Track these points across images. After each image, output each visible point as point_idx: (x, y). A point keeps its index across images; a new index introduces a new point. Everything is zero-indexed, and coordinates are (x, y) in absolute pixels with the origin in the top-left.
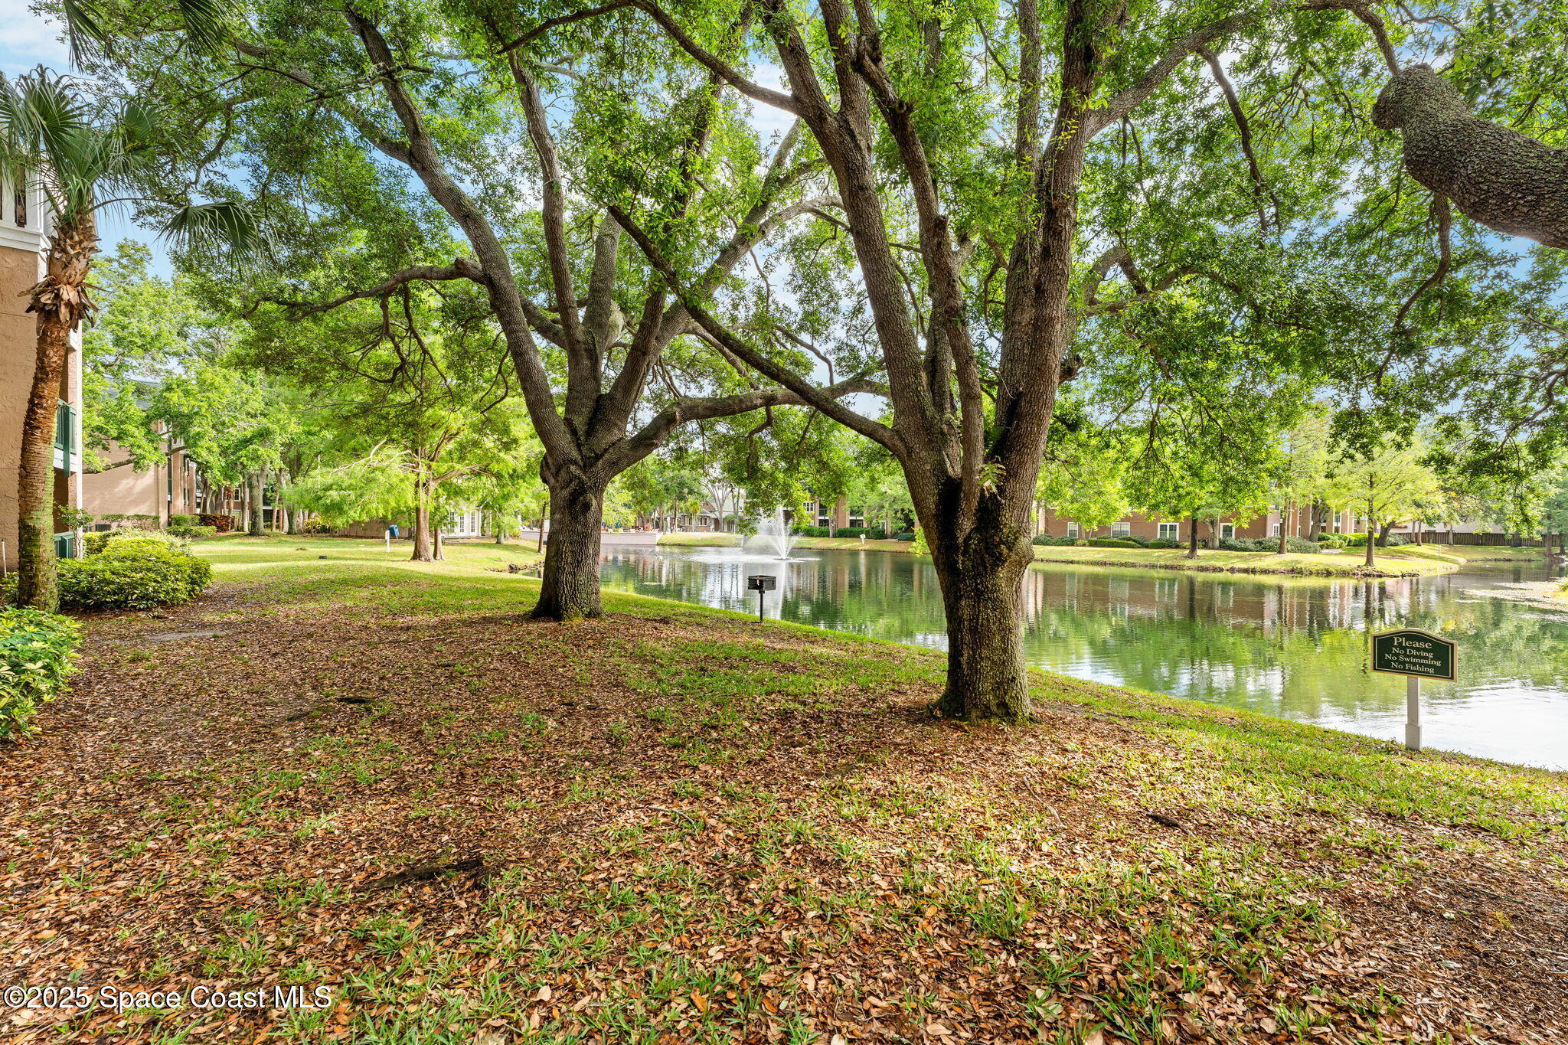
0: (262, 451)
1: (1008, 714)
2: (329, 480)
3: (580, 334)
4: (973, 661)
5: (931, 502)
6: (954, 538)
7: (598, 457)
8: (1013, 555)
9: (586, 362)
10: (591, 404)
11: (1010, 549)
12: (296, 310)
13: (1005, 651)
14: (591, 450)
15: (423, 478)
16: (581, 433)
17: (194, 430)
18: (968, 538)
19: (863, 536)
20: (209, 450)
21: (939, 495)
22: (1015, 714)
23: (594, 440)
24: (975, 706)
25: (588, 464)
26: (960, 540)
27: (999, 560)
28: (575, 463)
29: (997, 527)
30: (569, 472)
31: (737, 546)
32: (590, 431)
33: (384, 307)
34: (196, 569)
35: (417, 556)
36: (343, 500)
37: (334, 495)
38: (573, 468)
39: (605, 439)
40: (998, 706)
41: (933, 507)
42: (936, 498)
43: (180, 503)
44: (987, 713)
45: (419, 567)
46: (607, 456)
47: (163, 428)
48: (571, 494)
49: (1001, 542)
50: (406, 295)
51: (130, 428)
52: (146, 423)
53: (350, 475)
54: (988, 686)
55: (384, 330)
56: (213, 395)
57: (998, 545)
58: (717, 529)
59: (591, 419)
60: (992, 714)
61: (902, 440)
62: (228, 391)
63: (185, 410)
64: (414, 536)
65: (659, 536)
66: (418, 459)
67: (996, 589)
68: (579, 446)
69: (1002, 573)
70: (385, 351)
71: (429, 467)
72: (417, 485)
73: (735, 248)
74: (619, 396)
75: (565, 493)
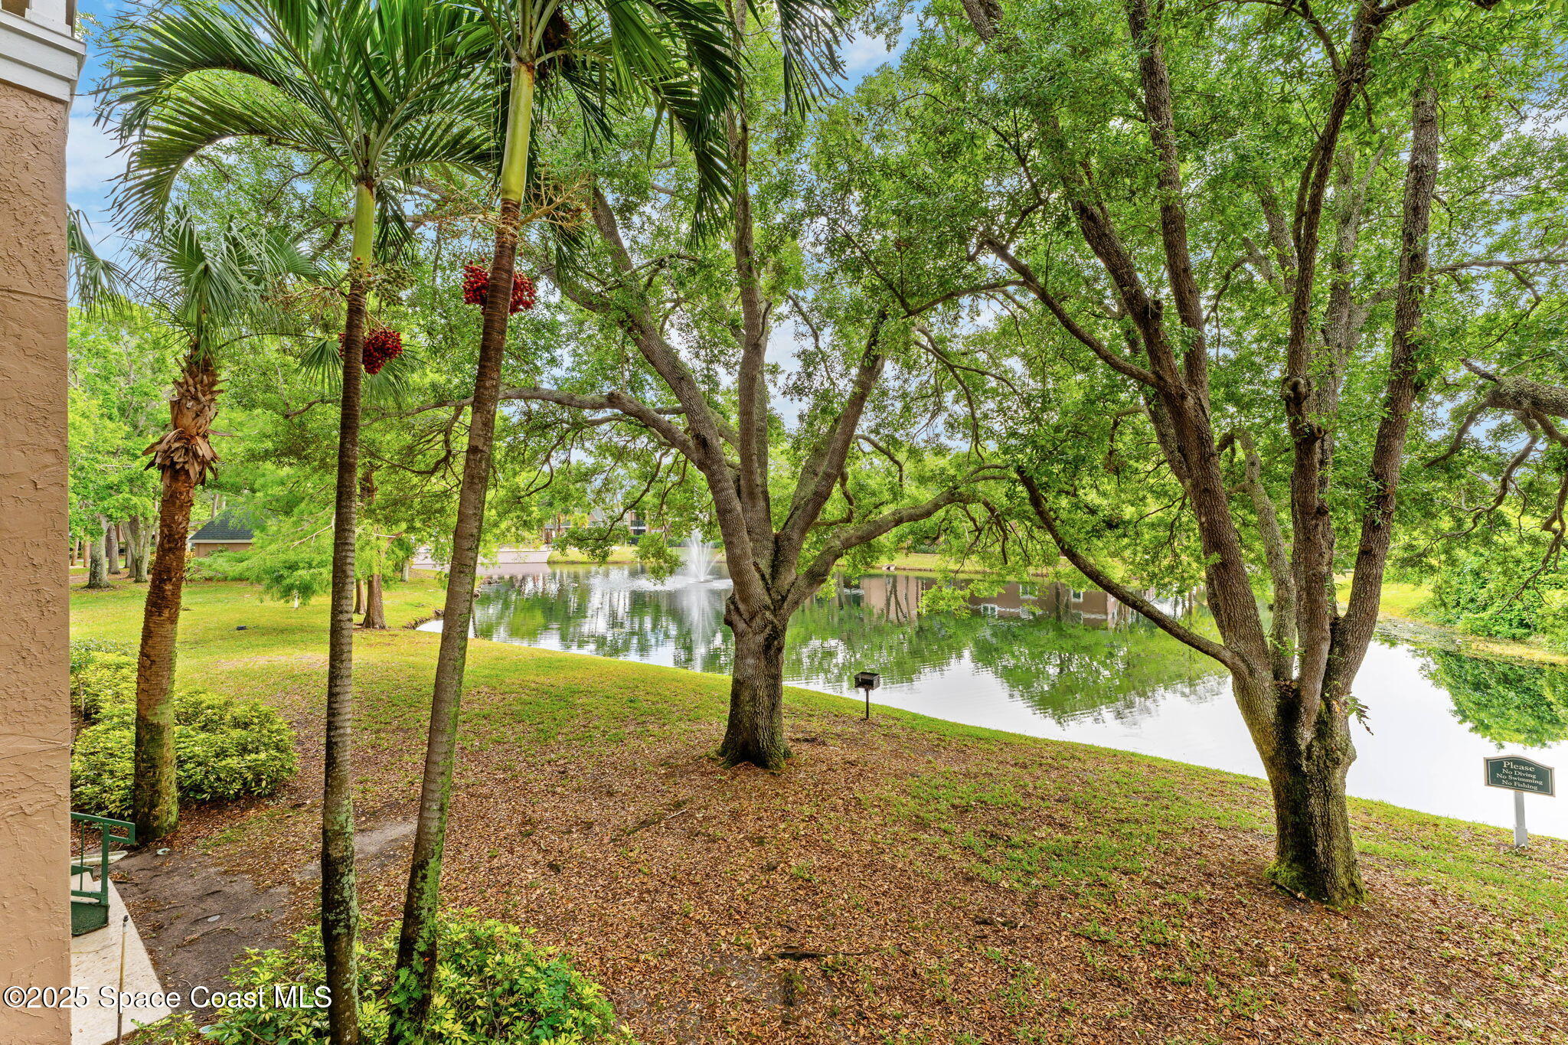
1: (1357, 893)
5: (1270, 712)
6: (1295, 744)
7: (784, 599)
10: (770, 545)
14: (778, 592)
16: (767, 577)
18: (1309, 747)
23: (779, 583)
24: (1336, 889)
25: (777, 608)
26: (1303, 747)
27: (1337, 764)
28: (767, 608)
30: (763, 618)
32: (775, 574)
39: (787, 579)
40: (1350, 886)
44: (1344, 895)
46: (790, 597)
48: (766, 639)
54: (1341, 871)
57: (1335, 752)
59: (773, 561)
60: (1348, 895)
61: (1244, 661)
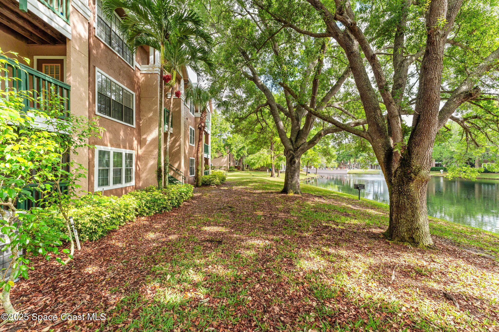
0: (243, 151)
1: (414, 242)
2: (252, 157)
3: (294, 114)
4: (397, 219)
5: (382, 157)
6: (391, 171)
7: (298, 148)
8: (418, 178)
9: (296, 121)
10: (297, 133)
11: (416, 175)
12: (241, 119)
13: (413, 216)
14: (296, 146)
15: (273, 156)
16: (293, 142)
17: (232, 148)
18: (396, 171)
19: (442, 171)
20: (234, 153)
21: (385, 154)
22: (418, 243)
23: (297, 143)
24: (397, 236)
25: (295, 150)
26: (393, 172)
27: (411, 180)
28: (292, 150)
29: (409, 166)
31: (379, 174)
32: (296, 141)
33: (257, 115)
34: (223, 178)
35: (272, 176)
36: (255, 162)
37: (253, 161)
38: (291, 152)
39: (300, 142)
40: (409, 238)
41: (383, 159)
42: (384, 156)
43: (232, 164)
44: (403, 240)
45: (272, 179)
46: (301, 148)
47: (226, 148)
48: (291, 159)
49: (411, 172)
50: (261, 111)
51: (222, 148)
52: (224, 147)
53: (256, 156)
54: (404, 229)
55: (258, 121)
56: (235, 139)
57: (410, 173)
58: (372, 168)
59: (296, 137)
60: (405, 241)
61: (370, 135)
62: (237, 138)
63: (230, 143)
64: (270, 170)
65: (348, 171)
66: (272, 151)
67: (409, 191)
68: (293, 145)
69: (412, 185)
70: (259, 126)
71: (274, 153)
72: (271, 157)
73: (343, 76)
74: (304, 130)
75: (289, 158)
